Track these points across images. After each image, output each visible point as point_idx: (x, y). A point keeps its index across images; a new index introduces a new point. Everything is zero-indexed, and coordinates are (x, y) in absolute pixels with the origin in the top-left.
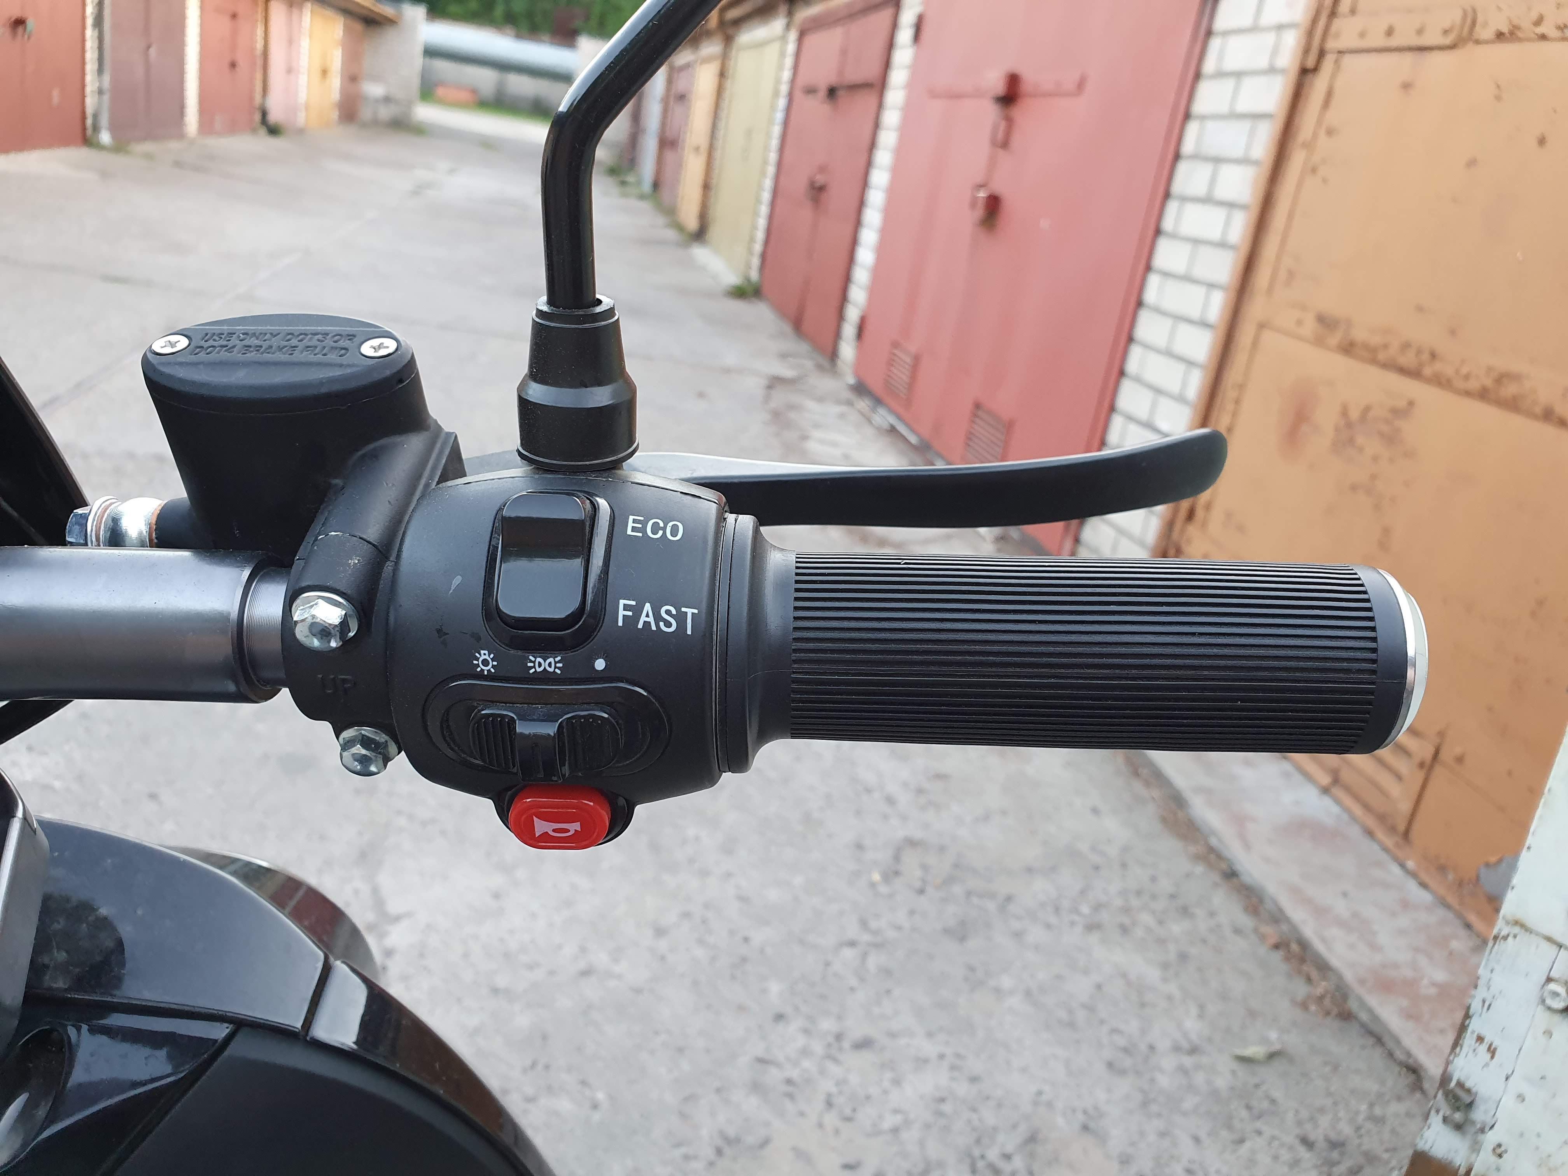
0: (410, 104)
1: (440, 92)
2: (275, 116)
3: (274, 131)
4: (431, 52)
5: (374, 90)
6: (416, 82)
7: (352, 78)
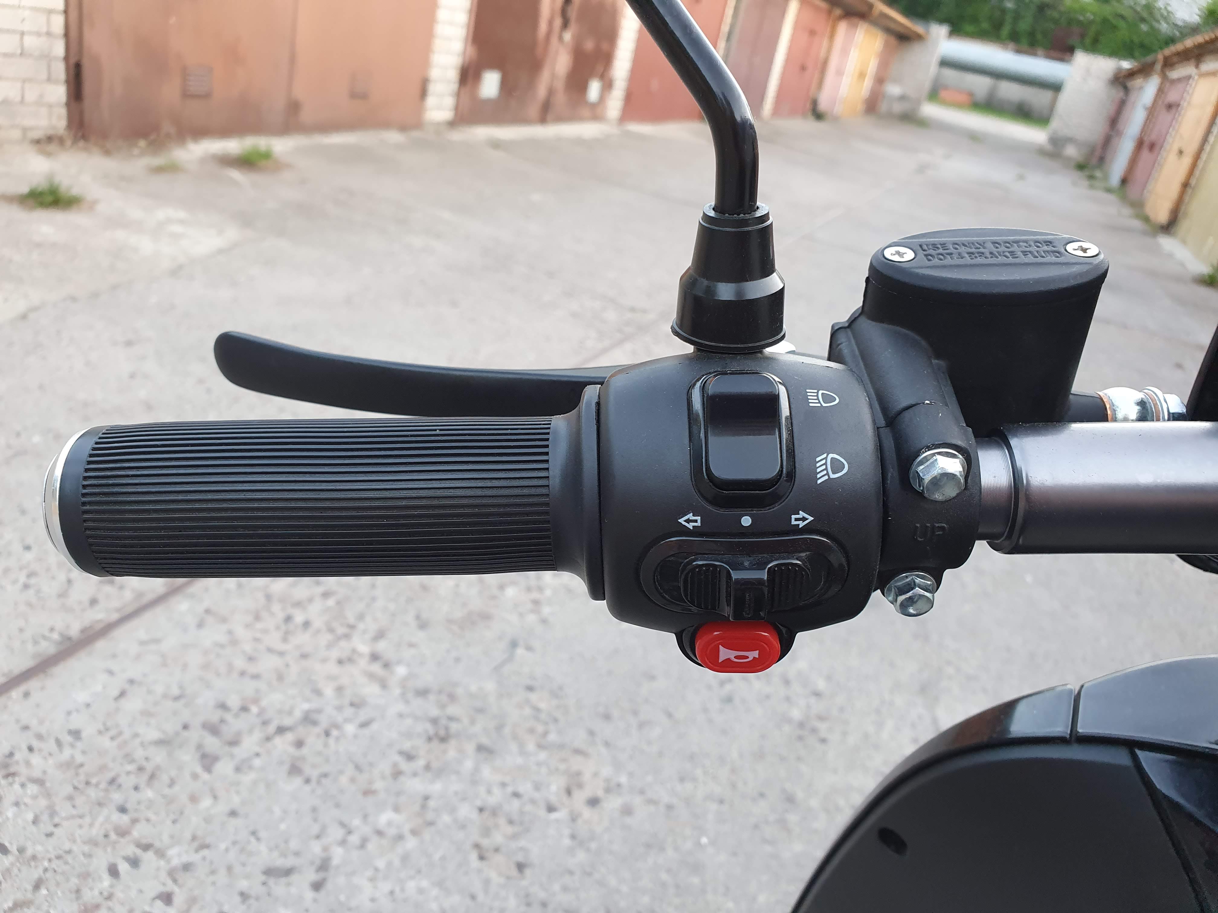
0: (918, 102)
1: (943, 94)
2: (823, 105)
3: (818, 116)
4: (945, 63)
5: (893, 89)
6: (927, 85)
7: (880, 80)
